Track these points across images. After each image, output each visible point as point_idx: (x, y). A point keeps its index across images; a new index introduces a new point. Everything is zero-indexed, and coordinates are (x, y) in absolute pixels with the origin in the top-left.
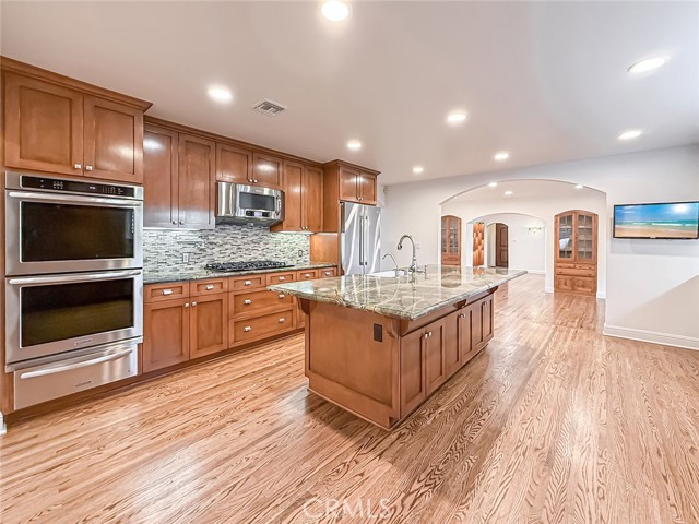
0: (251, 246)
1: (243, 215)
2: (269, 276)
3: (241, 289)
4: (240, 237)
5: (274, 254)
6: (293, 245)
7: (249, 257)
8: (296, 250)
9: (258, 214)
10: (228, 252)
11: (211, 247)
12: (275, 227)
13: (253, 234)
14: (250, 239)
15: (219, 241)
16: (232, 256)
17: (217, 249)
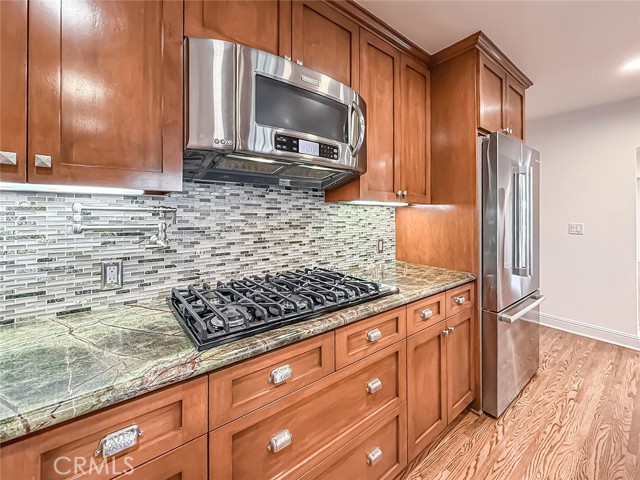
0: (286, 235)
1: (269, 148)
2: (343, 335)
3: (259, 400)
4: (262, 213)
5: (333, 251)
6: (368, 229)
7: (282, 260)
8: (373, 240)
9: (308, 149)
10: (235, 250)
11: (188, 238)
12: (340, 187)
13: (290, 206)
14: (284, 218)
15: (211, 223)
16: (244, 259)
17: (206, 244)
